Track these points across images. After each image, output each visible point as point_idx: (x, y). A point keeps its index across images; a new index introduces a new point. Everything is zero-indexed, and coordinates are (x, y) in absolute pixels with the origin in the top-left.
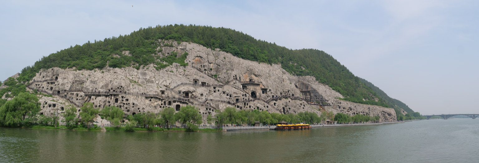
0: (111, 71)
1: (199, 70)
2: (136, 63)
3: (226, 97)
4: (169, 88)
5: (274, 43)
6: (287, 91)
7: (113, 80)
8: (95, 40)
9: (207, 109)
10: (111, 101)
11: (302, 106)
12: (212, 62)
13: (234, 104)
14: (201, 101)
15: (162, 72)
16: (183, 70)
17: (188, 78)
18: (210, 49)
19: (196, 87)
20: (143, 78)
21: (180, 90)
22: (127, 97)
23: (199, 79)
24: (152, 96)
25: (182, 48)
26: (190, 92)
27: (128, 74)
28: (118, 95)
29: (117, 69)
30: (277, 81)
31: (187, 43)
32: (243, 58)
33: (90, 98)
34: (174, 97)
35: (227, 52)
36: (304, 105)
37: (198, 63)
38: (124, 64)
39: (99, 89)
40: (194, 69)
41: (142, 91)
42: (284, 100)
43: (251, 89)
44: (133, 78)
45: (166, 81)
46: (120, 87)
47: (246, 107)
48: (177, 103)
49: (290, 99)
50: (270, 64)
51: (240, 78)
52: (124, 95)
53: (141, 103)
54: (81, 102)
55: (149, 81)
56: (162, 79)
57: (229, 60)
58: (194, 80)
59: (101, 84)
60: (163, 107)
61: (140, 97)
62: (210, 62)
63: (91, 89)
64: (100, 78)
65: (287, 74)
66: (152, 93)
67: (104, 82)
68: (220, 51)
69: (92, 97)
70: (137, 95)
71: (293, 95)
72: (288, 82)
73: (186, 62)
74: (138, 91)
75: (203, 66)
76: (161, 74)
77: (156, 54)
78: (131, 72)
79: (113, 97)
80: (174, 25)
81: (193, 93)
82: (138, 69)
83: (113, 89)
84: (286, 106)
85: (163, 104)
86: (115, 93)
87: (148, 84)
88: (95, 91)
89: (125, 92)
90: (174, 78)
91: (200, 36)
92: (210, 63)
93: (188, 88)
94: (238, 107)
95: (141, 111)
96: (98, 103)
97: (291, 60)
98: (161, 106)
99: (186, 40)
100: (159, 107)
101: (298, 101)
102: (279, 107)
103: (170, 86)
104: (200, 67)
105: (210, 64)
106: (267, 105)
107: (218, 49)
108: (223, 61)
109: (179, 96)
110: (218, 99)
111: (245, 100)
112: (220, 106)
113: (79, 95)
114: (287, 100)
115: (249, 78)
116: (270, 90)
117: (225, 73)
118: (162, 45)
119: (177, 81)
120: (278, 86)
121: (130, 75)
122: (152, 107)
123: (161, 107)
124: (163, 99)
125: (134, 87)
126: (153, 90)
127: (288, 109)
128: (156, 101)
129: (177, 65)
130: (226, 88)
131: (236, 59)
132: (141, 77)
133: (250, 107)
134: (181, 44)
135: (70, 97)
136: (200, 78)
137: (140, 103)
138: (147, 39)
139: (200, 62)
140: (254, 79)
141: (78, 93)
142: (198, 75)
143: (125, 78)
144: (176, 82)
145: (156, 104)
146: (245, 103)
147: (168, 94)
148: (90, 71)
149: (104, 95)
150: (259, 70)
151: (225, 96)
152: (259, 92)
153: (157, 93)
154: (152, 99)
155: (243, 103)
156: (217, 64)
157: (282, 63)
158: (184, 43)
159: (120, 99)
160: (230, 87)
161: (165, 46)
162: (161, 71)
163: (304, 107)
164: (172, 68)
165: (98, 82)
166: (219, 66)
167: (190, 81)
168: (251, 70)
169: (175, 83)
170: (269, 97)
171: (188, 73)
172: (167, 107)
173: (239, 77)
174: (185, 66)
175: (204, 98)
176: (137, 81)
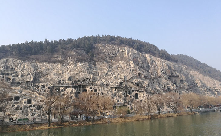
4: (124, 80)
18: (140, 53)
20: (102, 72)
21: (133, 81)
23: (142, 73)
24: (115, 87)
26: (140, 83)
28: (86, 86)
31: (125, 48)
34: (131, 88)
35: (151, 55)
37: (136, 62)
39: (67, 81)
40: (137, 66)
45: (120, 74)
46: (87, 79)
48: (135, 92)
52: (91, 86)
58: (138, 74)
59: (66, 77)
60: (126, 96)
61: (106, 88)
63: (58, 80)
69: (61, 88)
70: (104, 86)
74: (102, 82)
79: (81, 88)
81: (142, 84)
82: (95, 65)
83: (80, 81)
86: (82, 84)
88: (63, 83)
89: (92, 84)
92: (143, 62)
93: (138, 80)
96: (69, 94)
98: (124, 95)
107: (144, 53)
108: (151, 61)
111: (174, 88)
115: (170, 72)
116: (185, 81)
122: (118, 96)
124: (124, 89)
128: (120, 91)
132: (99, 72)
135: (35, 89)
140: (173, 73)
145: (120, 93)
146: (176, 91)
147: (126, 85)
149: (73, 87)
151: (160, 86)
152: (179, 83)
153: (118, 84)
154: (116, 89)
155: (175, 91)
158: (123, 48)
159: (88, 89)
160: (162, 79)
166: (149, 64)
167: (136, 75)
170: (186, 86)
172: (129, 96)
173: (165, 72)
175: (150, 88)
176: (98, 75)
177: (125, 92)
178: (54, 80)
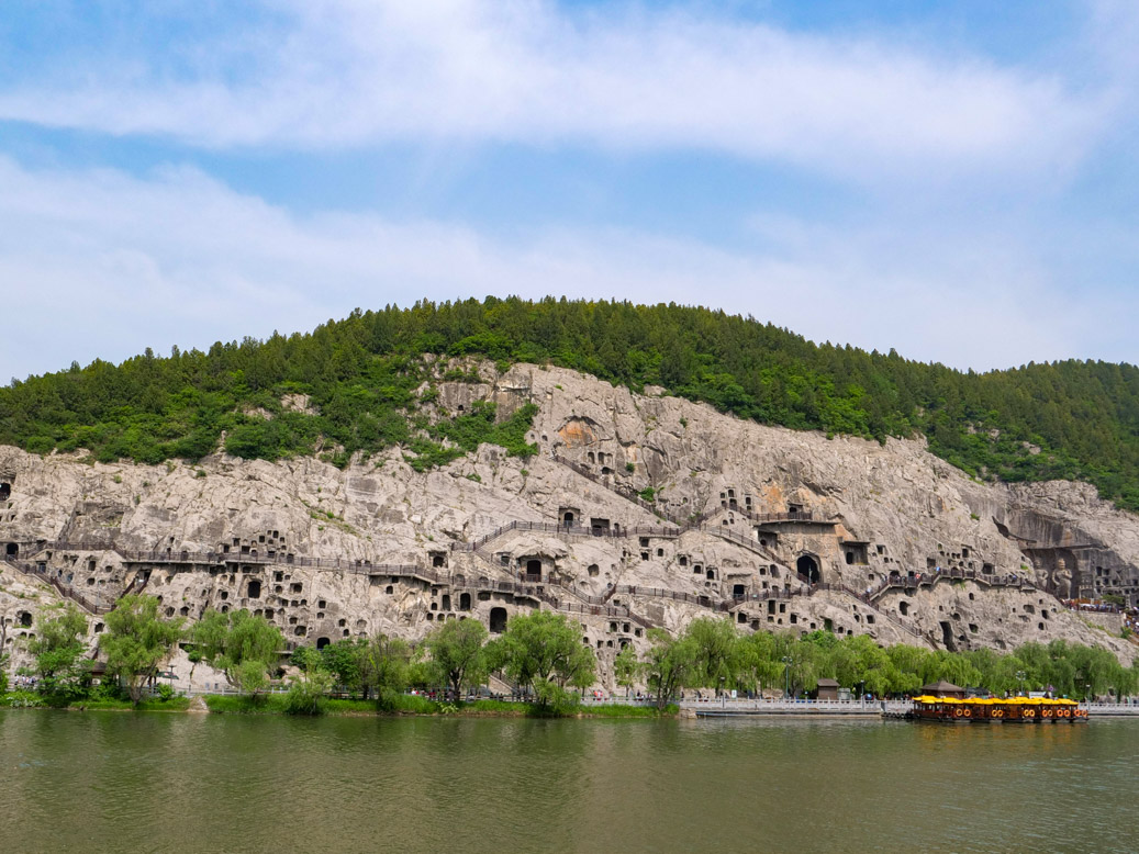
0: (237, 472)
1: (581, 473)
2: (335, 444)
3: (692, 580)
4: (464, 540)
5: (893, 352)
6: (960, 552)
7: (241, 507)
8: (175, 348)
9: (614, 626)
10: (233, 591)
11: (1037, 617)
12: (631, 439)
13: (724, 607)
14: (591, 594)
15: (438, 478)
16: (518, 473)
17: (538, 504)
18: (626, 390)
19: (570, 539)
20: (363, 502)
21: (507, 550)
22: (298, 574)
23: (581, 507)
24: (395, 574)
25: (516, 387)
26: (551, 560)
27: (302, 487)
28: (259, 567)
29: (259, 466)
30: (914, 510)
31: (535, 368)
32: (758, 419)
33: (147, 575)
34: (484, 579)
35: (694, 399)
36: (1045, 614)
37: (579, 444)
38: (288, 446)
39: (185, 543)
40: (564, 467)
41: (358, 553)
42: (944, 593)
43: (799, 546)
44: (320, 501)
45: (450, 513)
46: (271, 536)
47: (776, 619)
48: (493, 603)
49: (973, 588)
50: (877, 438)
51: (748, 500)
52: (284, 568)
53: (352, 599)
54: (106, 592)
55: (383, 514)
56: (435, 505)
57: (700, 431)
58: (561, 509)
59: (194, 522)
60: (441, 617)
61: (348, 576)
62: (625, 439)
63: (150, 540)
64: (190, 496)
65: (957, 477)
66: (396, 563)
67: (205, 513)
68: (663, 395)
69: (156, 573)
70: (338, 568)
71: (988, 568)
72: (963, 510)
73: (530, 442)
74: (339, 551)
75: (596, 456)
76: (433, 488)
77: (412, 409)
78: (316, 476)
79: (239, 576)
80: (482, 301)
81: (557, 563)
82: (342, 466)
83: (242, 543)
84: (956, 616)
85: (440, 606)
86: (247, 559)
87: (380, 525)
88: (169, 550)
89: (290, 558)
90: (483, 502)
91: (585, 339)
92: (627, 445)
93: (537, 542)
94: (742, 618)
95: (351, 632)
96: (179, 597)
97: (970, 416)
98: (431, 611)
99: (531, 355)
100: (421, 616)
101: (1015, 593)
102: (922, 622)
103: (466, 535)
104: (584, 458)
105: (624, 449)
106: (871, 610)
107: (658, 390)
108: (675, 435)
109: (502, 574)
110: (660, 586)
111: (770, 590)
112: (666, 614)
113: (101, 564)
114: (962, 592)
115: (787, 498)
116: (880, 549)
117: (685, 482)
118: (437, 375)
119: (495, 514)
120: (914, 532)
121: (310, 490)
122: (395, 618)
123: (430, 616)
124: (440, 586)
125: (325, 537)
126: (402, 548)
127: (969, 632)
128: (411, 593)
129: (494, 453)
130: (691, 542)
131: (731, 427)
132: (353, 498)
133: (794, 618)
134: (511, 372)
135: (61, 572)
136: (586, 503)
137: (348, 600)
138: (379, 350)
139: (587, 440)
140: (807, 505)
141: (97, 553)
142: (577, 492)
143: (289, 500)
144: (491, 520)
145: (410, 603)
146: (772, 604)
147: (458, 567)
148: (151, 469)
149: (205, 567)
150: (828, 465)
151: (686, 573)
152: (830, 556)
153: (415, 563)
154: (395, 586)
155: (765, 605)
156: (651, 448)
157: (931, 431)
158: (524, 369)
159: (269, 583)
160: (710, 538)
161: (450, 378)
162: (434, 474)
163: (1042, 620)
164: (477, 466)
165: (180, 512)
166: (663, 455)
167: (545, 515)
168: (795, 467)
169: (487, 521)
170: (877, 578)
171: (539, 482)
172: (454, 615)
173: (744, 497)
174: (526, 455)
175: (601, 583)
176: (336, 514)
177: (438, 599)
178: (138, 536)
